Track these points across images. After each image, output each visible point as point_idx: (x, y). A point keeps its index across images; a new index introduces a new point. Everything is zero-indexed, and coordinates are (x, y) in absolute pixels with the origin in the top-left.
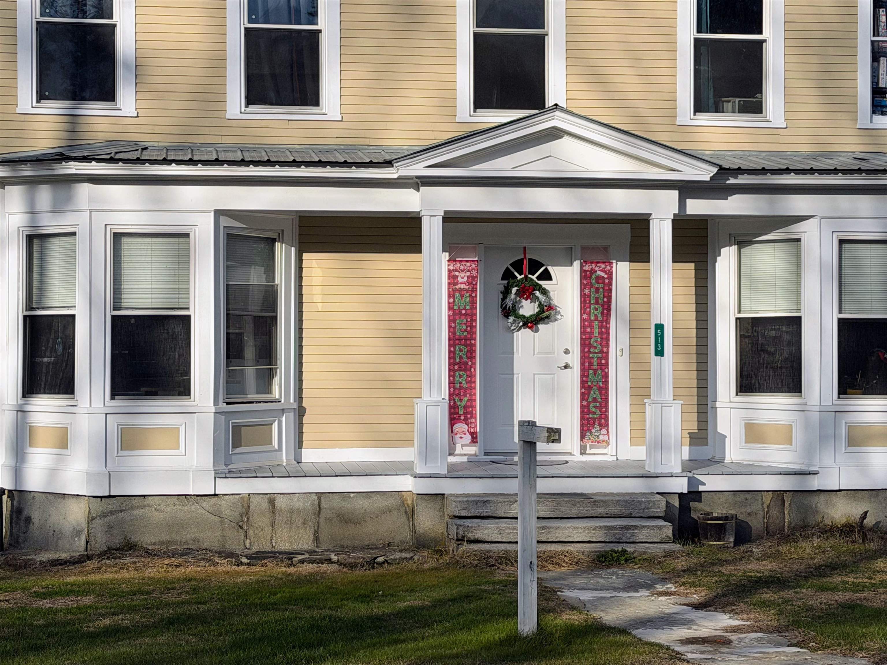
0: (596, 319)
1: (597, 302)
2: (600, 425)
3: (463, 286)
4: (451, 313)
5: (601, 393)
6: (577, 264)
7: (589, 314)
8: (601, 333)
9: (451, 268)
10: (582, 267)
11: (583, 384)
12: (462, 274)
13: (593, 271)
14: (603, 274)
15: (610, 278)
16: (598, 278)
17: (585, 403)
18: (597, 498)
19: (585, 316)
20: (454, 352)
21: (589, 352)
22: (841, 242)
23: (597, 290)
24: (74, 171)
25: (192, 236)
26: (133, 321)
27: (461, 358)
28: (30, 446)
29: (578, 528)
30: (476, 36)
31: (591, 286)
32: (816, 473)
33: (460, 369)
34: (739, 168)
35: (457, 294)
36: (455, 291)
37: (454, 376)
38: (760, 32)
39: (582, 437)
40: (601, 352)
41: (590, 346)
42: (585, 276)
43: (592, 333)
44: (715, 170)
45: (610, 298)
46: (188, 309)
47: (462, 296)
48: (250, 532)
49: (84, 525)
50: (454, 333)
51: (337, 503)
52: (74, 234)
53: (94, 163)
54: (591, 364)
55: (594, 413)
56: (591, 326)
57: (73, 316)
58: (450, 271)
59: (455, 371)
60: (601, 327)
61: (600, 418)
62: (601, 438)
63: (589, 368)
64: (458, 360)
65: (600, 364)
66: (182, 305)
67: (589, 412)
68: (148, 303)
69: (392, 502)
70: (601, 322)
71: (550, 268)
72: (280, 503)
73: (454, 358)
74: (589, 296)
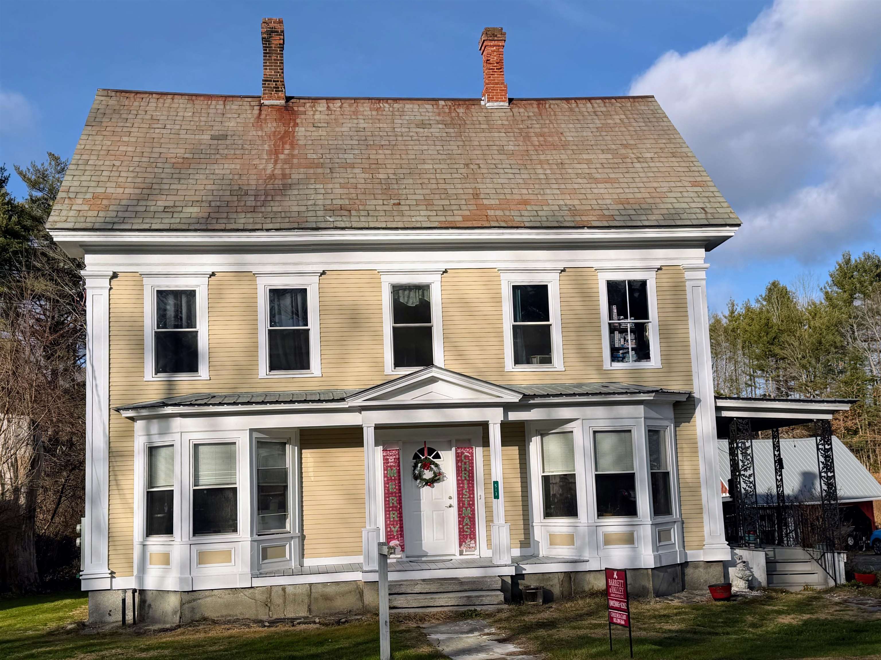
0: (466, 479)
1: (465, 470)
2: (470, 538)
3: (392, 464)
4: (386, 479)
5: (470, 521)
6: (454, 449)
7: (461, 477)
8: (469, 487)
9: (385, 454)
10: (456, 450)
11: (460, 515)
12: (391, 457)
13: (462, 453)
14: (468, 454)
15: (472, 456)
16: (466, 457)
17: (461, 526)
18: (463, 580)
19: (459, 478)
20: (389, 501)
21: (462, 498)
22: (595, 432)
23: (465, 463)
24: (170, 412)
25: (237, 444)
26: (205, 492)
27: (393, 503)
28: (150, 564)
29: (451, 598)
30: (394, 329)
31: (462, 461)
32: (588, 561)
33: (393, 510)
34: (535, 395)
35: (389, 468)
36: (387, 467)
37: (389, 514)
38: (549, 321)
39: (460, 545)
40: (469, 497)
41: (463, 494)
42: (458, 456)
43: (463, 487)
44: (521, 396)
45: (473, 467)
46: (236, 484)
47: (392, 469)
48: (272, 608)
49: (179, 608)
50: (388, 490)
51: (320, 589)
52: (172, 445)
53: (181, 407)
54: (464, 504)
55: (467, 532)
56: (463, 484)
57: (173, 490)
58: (384, 456)
59: (389, 511)
60: (468, 484)
61: (470, 535)
62: (471, 545)
63: (463, 507)
64: (391, 505)
65: (469, 504)
66: (234, 482)
67: (464, 531)
68: (213, 481)
69: (352, 587)
70: (469, 481)
71: (439, 452)
72: (289, 590)
73: (389, 504)
74: (461, 467)
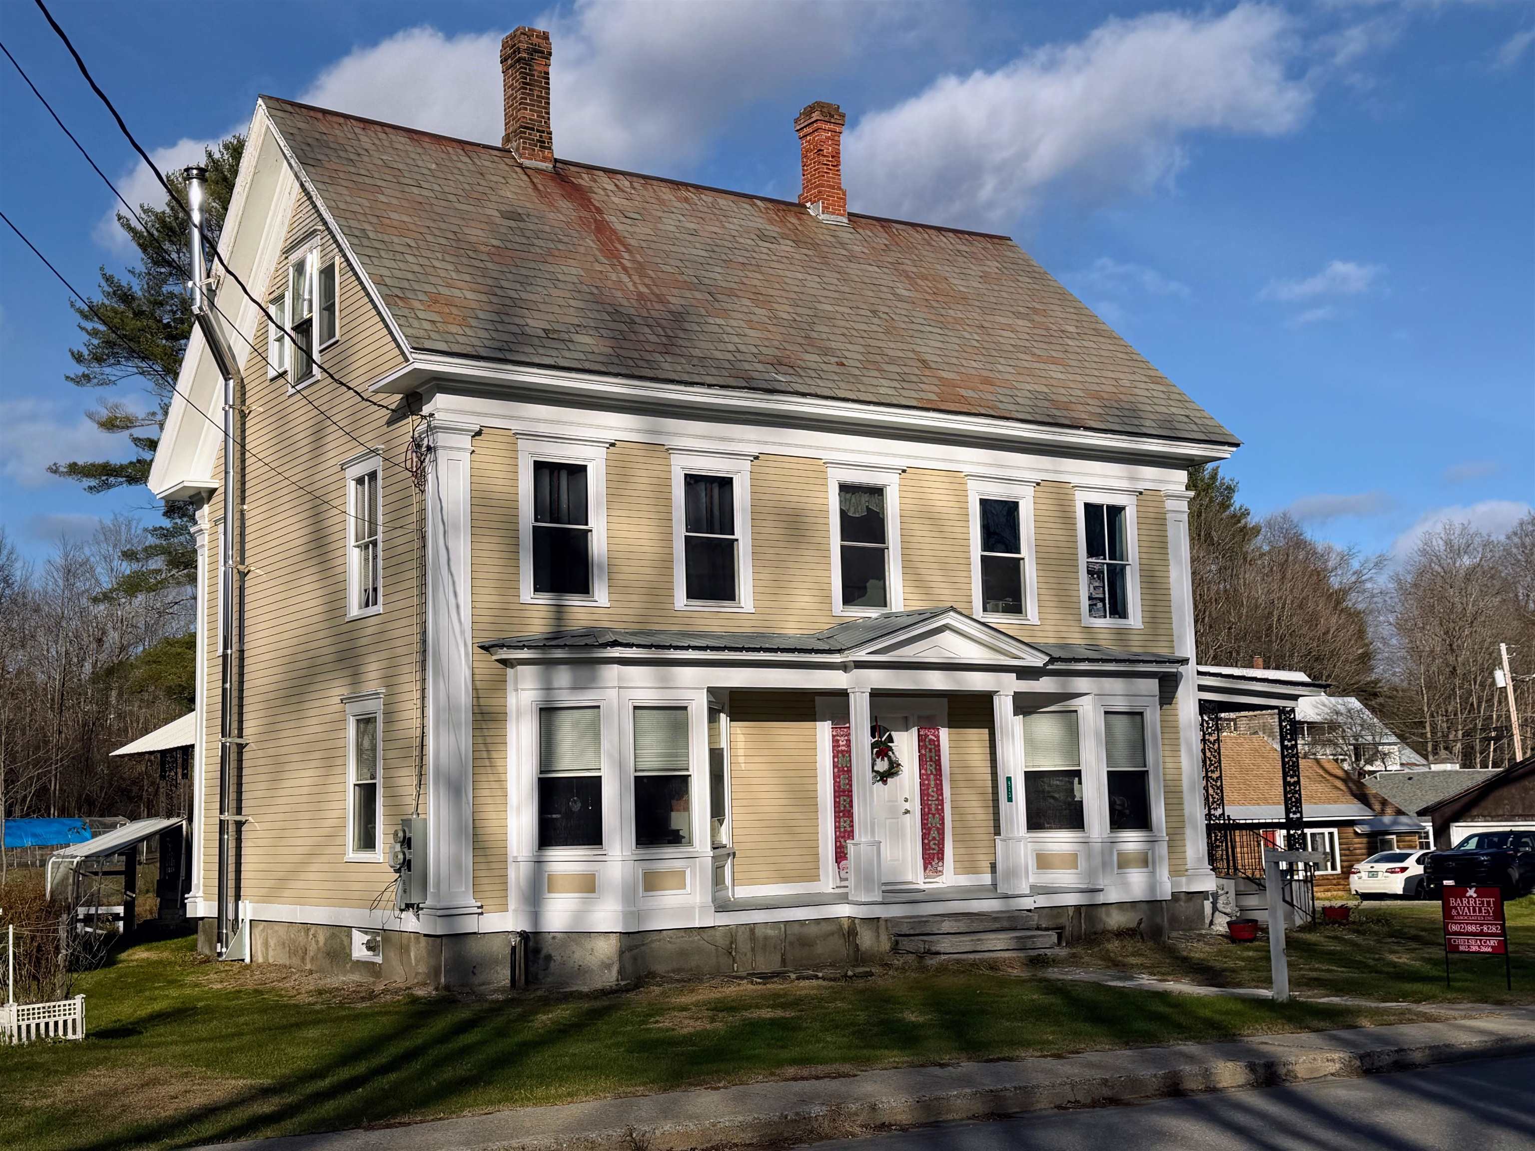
0: (932, 773)
1: (931, 760)
2: (938, 859)
3: (843, 748)
4: (836, 770)
5: (938, 833)
6: (915, 730)
7: (926, 770)
8: (936, 785)
9: (834, 733)
10: (919, 731)
11: (924, 825)
12: (842, 738)
13: (926, 736)
14: (933, 738)
15: (938, 741)
16: (931, 740)
17: (926, 841)
19: (923, 771)
20: (839, 802)
21: (928, 800)
22: (1107, 713)
23: (930, 750)
24: (617, 655)
25: (689, 709)
26: (645, 780)
27: (845, 806)
28: (549, 892)
30: (842, 546)
31: (926, 747)
32: (1102, 890)
33: (844, 816)
34: (1060, 657)
35: (840, 755)
36: (838, 752)
37: (839, 822)
38: (1019, 553)
39: (925, 869)
40: (937, 799)
41: (928, 795)
42: (921, 739)
43: (929, 785)
44: (1047, 659)
45: (939, 756)
46: (687, 770)
47: (844, 756)
48: (737, 958)
49: (616, 958)
50: (839, 787)
51: (796, 929)
52: (598, 707)
53: (634, 648)
54: (930, 809)
55: (934, 849)
56: (929, 780)
57: (600, 777)
58: (833, 736)
59: (840, 818)
60: (936, 780)
61: (938, 854)
62: (939, 869)
63: (929, 813)
64: (842, 809)
65: (937, 809)
66: (685, 766)
67: (930, 848)
68: (656, 765)
69: (832, 927)
70: (935, 775)
71: (893, 733)
72: (759, 932)
73: (839, 807)
74: (925, 755)
